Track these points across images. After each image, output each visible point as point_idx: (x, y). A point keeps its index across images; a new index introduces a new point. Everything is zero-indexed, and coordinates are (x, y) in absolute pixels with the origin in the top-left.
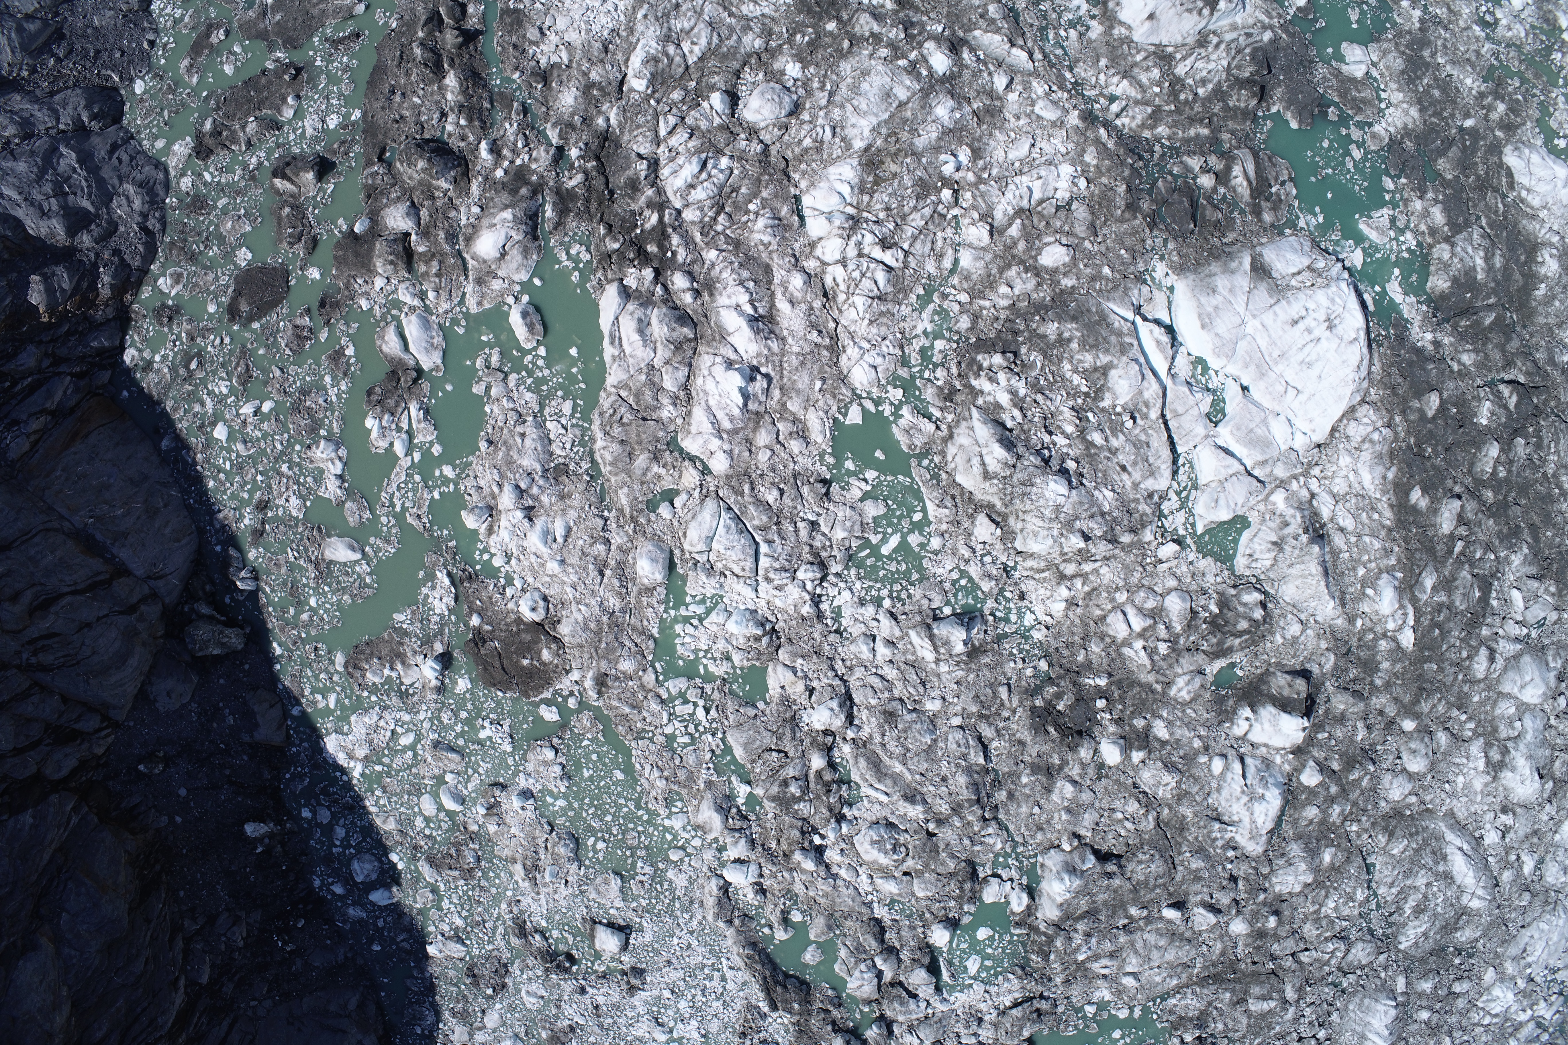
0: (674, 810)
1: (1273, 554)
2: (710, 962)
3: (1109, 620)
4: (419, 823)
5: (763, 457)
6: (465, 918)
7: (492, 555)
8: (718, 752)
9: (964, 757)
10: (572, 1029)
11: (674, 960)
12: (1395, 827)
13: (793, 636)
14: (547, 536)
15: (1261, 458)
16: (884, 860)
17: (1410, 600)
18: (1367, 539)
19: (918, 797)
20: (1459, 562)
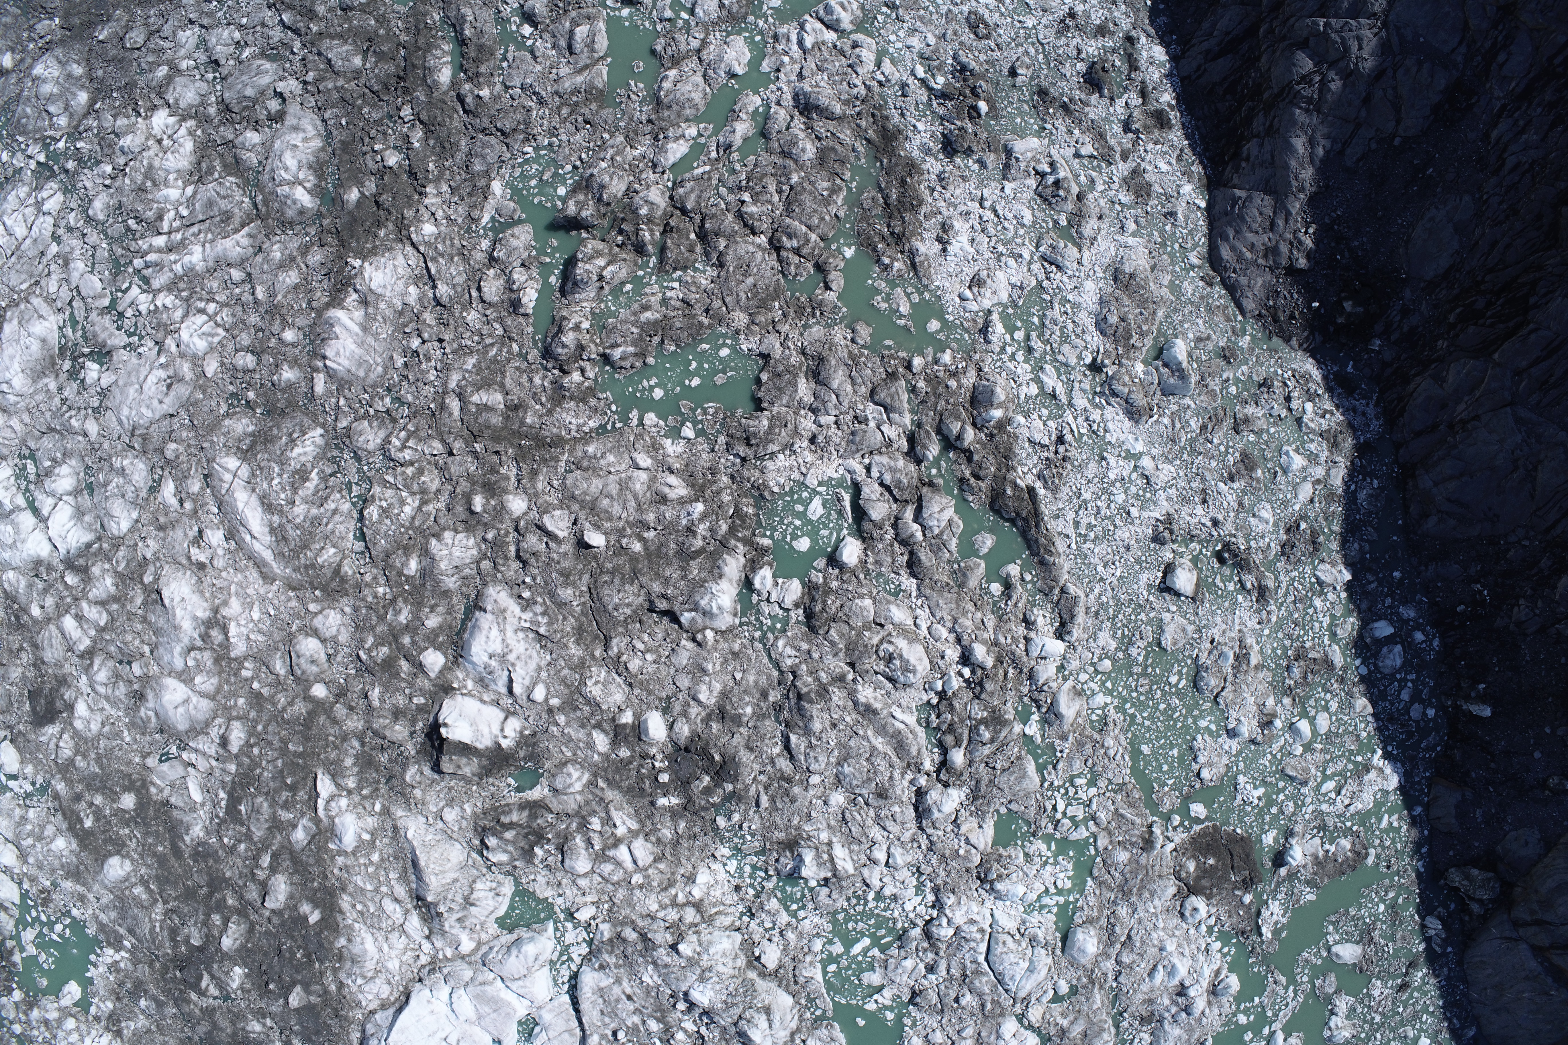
0: (1100, 712)
1: (474, 896)
2: (1089, 545)
3: (652, 858)
4: (1334, 706)
5: (969, 1032)
6: (1311, 606)
7: (1220, 951)
8: (1050, 767)
9: (811, 746)
10: (1232, 478)
11: (1122, 550)
12: (332, 579)
13: (965, 875)
14: (1171, 972)
15: (487, 988)
16: (902, 643)
17: (321, 821)
18: (369, 887)
19: (862, 709)
20: (265, 846)
